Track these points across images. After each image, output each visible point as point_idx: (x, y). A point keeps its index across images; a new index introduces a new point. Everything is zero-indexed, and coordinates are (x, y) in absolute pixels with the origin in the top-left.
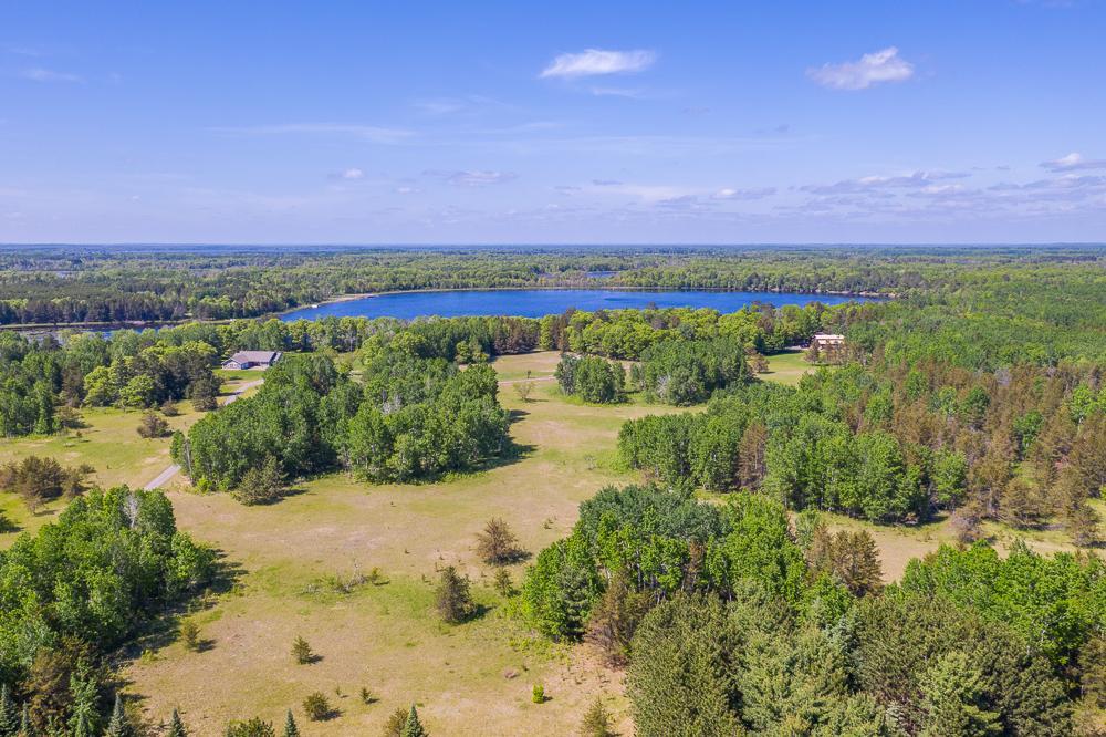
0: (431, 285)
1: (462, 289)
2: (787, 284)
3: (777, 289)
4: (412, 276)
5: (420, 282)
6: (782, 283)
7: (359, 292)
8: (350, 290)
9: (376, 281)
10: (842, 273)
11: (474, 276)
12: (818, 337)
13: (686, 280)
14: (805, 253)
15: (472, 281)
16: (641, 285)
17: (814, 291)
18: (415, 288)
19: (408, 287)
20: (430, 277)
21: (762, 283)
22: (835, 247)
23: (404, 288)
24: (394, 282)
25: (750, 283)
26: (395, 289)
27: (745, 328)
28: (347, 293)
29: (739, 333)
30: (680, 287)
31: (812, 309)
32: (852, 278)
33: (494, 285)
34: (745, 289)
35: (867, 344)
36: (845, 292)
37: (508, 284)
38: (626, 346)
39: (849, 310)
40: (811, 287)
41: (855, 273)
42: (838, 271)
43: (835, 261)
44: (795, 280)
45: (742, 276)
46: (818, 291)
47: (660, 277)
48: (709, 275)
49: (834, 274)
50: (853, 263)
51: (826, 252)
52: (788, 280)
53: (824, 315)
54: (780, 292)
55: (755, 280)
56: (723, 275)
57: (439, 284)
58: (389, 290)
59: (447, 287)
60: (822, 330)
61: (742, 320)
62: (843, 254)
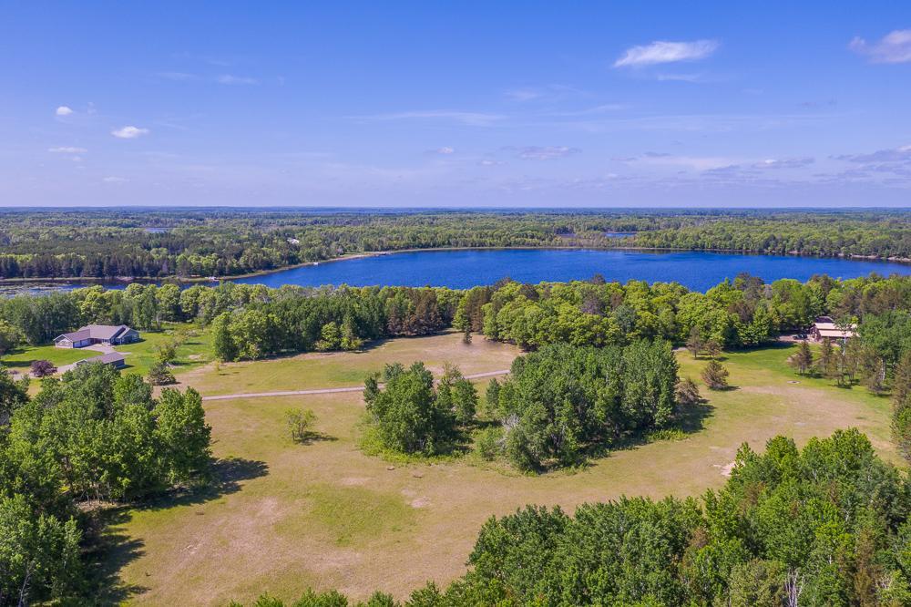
0: (449, 244)
1: (479, 247)
2: (807, 247)
3: (796, 252)
4: (433, 235)
5: (439, 240)
6: (801, 245)
7: (376, 250)
8: (368, 248)
9: (397, 239)
10: (869, 236)
11: (492, 236)
12: (819, 325)
13: (699, 242)
14: (834, 215)
15: (488, 240)
16: (654, 246)
17: (836, 255)
18: (434, 246)
19: (427, 245)
20: (450, 236)
21: (780, 246)
22: (868, 210)
23: (423, 247)
24: (414, 240)
25: (767, 245)
26: (413, 247)
27: (712, 313)
28: (366, 250)
29: (702, 320)
30: (693, 249)
31: (815, 286)
32: (880, 241)
33: (510, 245)
34: (761, 252)
35: (888, 351)
36: (872, 257)
37: (523, 244)
38: (539, 336)
39: (868, 288)
40: (833, 251)
41: (885, 236)
42: (865, 233)
43: (865, 223)
44: (816, 243)
45: (759, 237)
46: (841, 255)
47: (674, 238)
48: (723, 236)
49: (860, 238)
50: (884, 225)
51: (858, 215)
52: (808, 243)
53: (833, 293)
54: (799, 255)
55: (772, 243)
56: (739, 236)
57: (457, 243)
58: (408, 248)
59: (465, 246)
60: (825, 315)
61: (710, 302)
62: (875, 217)
